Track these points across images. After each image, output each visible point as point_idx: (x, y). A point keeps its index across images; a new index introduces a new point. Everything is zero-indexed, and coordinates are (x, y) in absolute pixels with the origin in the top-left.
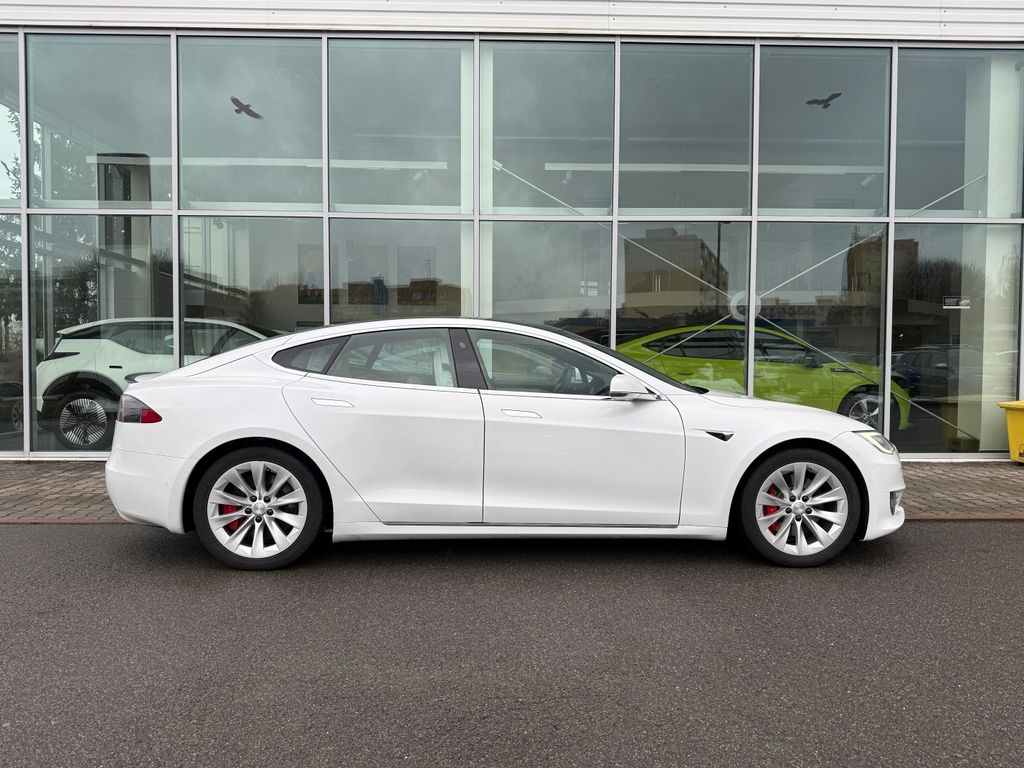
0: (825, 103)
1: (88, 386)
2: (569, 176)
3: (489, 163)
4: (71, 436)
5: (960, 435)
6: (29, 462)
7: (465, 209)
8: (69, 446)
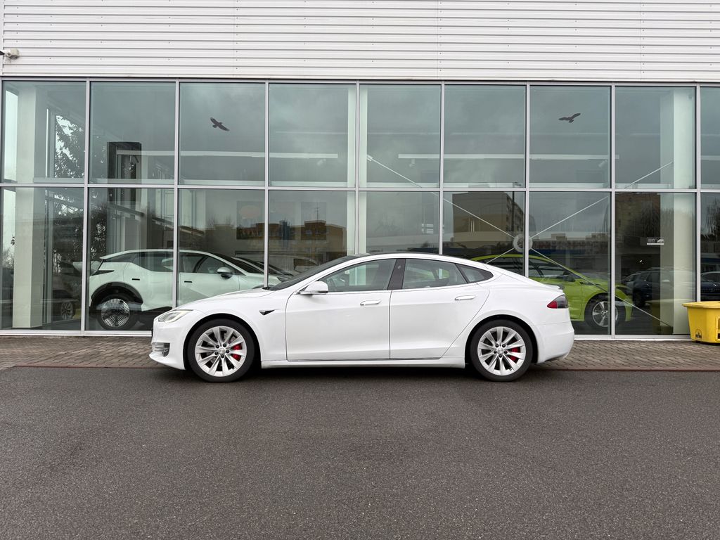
1: (117, 291)
4: (108, 322)
5: (662, 324)
6: (84, 337)
7: (350, 184)
8: (107, 328)
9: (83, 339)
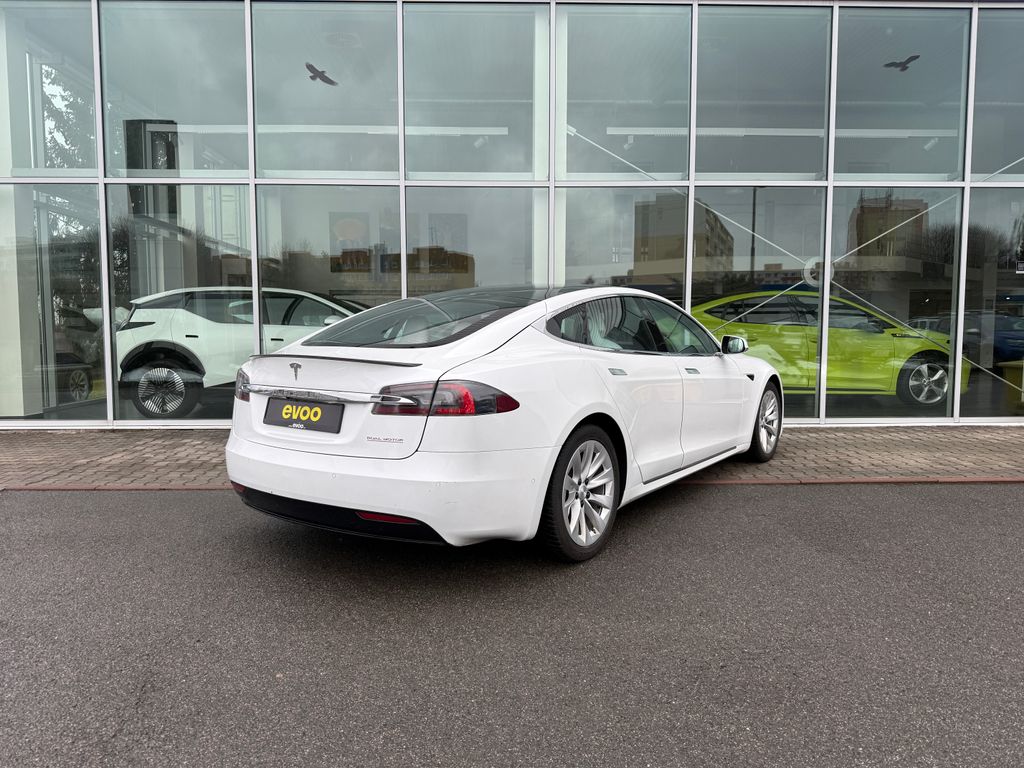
0: (903, 66)
1: (162, 356)
2: (631, 140)
3: (564, 129)
4: (150, 405)
6: (113, 431)
7: (539, 175)
8: (148, 415)
9: (113, 435)
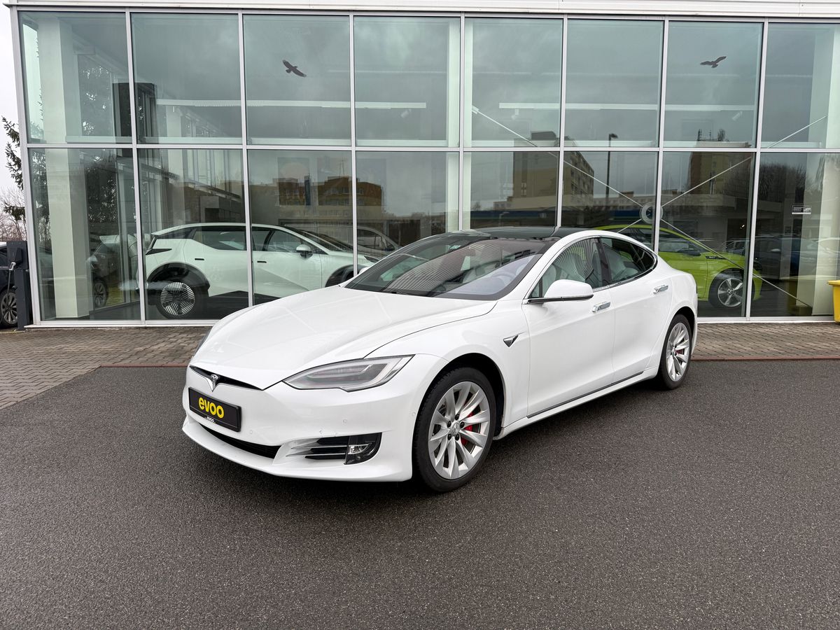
1: (177, 273)
3: (469, 109)
4: (169, 309)
5: (798, 304)
6: (146, 328)
8: (169, 317)
